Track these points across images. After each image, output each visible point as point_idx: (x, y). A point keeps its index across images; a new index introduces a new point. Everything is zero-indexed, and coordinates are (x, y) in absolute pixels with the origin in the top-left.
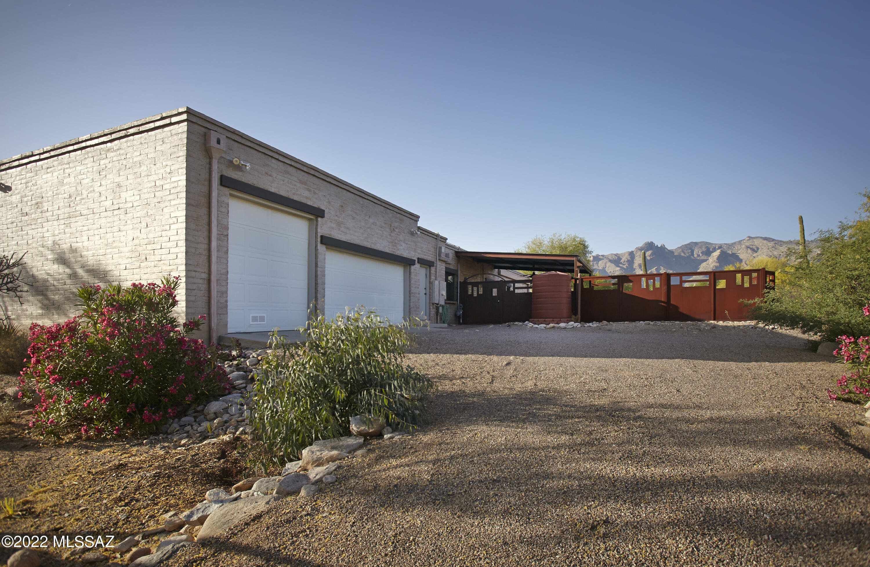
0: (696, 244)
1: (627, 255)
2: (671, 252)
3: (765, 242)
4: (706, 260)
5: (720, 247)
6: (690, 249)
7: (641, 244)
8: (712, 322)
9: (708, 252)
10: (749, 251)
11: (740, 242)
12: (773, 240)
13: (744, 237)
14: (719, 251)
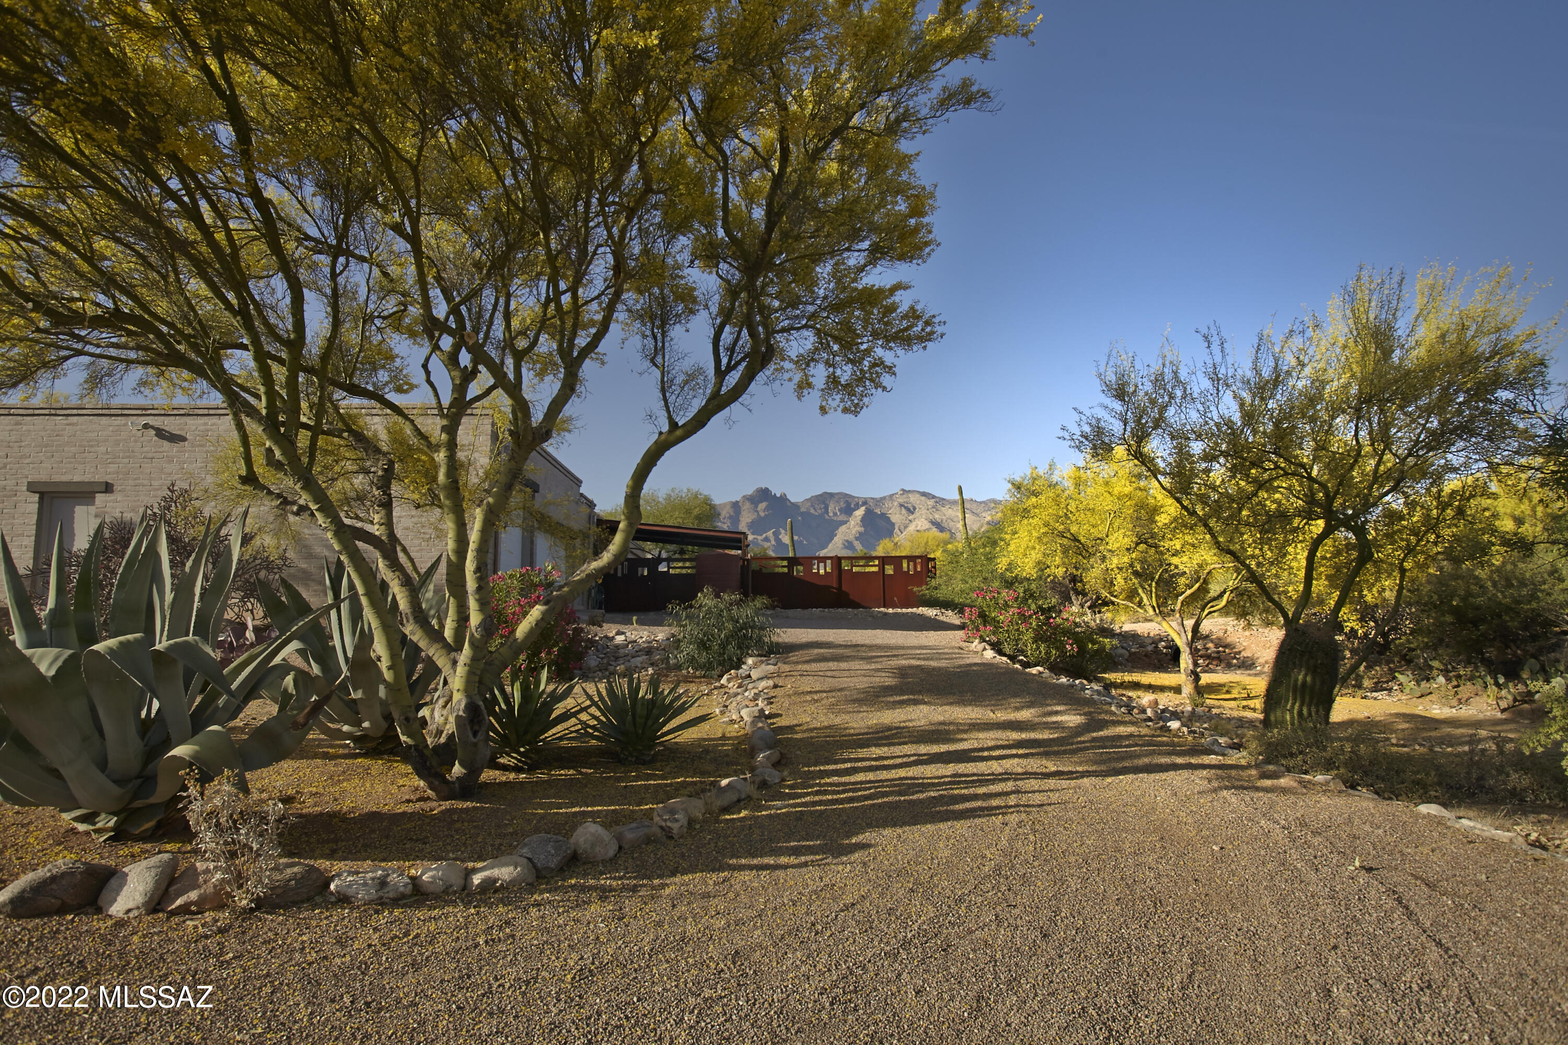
0: (831, 495)
1: (728, 507)
2: (796, 506)
3: (923, 498)
4: (845, 522)
5: (865, 503)
6: (824, 502)
7: (750, 491)
8: (882, 609)
9: (849, 510)
10: (904, 511)
11: (891, 496)
12: (934, 497)
13: (896, 489)
14: (863, 508)
